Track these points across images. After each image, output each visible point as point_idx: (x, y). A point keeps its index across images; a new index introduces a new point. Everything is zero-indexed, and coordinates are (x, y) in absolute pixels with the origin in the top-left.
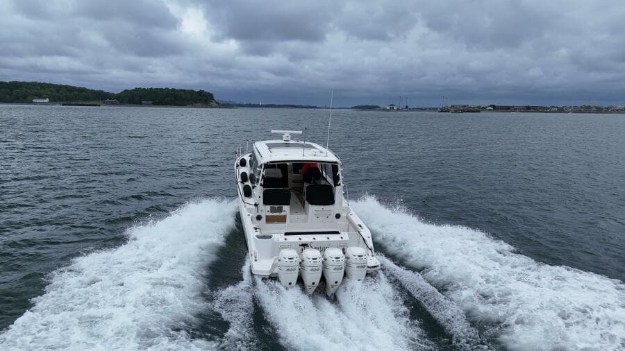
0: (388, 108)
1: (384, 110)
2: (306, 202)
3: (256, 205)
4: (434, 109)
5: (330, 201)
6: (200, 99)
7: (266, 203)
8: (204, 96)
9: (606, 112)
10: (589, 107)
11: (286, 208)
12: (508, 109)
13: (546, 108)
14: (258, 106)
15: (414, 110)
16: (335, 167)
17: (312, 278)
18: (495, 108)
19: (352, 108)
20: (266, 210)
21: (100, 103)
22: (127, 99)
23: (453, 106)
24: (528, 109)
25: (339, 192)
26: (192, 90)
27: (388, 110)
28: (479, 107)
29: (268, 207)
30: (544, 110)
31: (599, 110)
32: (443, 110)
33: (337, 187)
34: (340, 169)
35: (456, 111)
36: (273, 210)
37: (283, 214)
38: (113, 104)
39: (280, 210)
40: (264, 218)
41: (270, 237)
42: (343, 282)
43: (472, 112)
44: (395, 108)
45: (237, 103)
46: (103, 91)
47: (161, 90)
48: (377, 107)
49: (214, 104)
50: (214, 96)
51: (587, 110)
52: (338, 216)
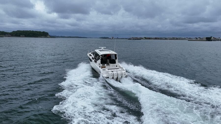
0: (112, 38)
1: (110, 39)
2: (109, 63)
3: (99, 64)
4: (126, 39)
5: (115, 63)
6: (43, 34)
7: (101, 63)
8: (45, 33)
9: (179, 39)
10: (174, 38)
11: (106, 65)
12: (149, 38)
13: (162, 38)
14: (65, 37)
15: (120, 39)
16: (115, 55)
17: (115, 77)
18: (146, 38)
19: (100, 38)
20: (101, 65)
21: (4, 36)
22: (14, 35)
23: (132, 38)
24: (156, 38)
25: (117, 61)
26: (40, 31)
27: (112, 39)
28: (141, 38)
29: (102, 64)
30: (161, 39)
31: (177, 39)
32: (129, 39)
33: (116, 60)
34: (117, 55)
35: (133, 39)
36: (103, 65)
37: (105, 66)
38: (9, 36)
39: (104, 65)
40: (101, 67)
41: (105, 70)
42: (121, 78)
43: (139, 39)
44: (114, 38)
45: (57, 36)
46: (4, 32)
47: (28, 31)
48: (108, 38)
49: (49, 36)
50: (49, 34)
51: (173, 39)
52: (117, 66)
